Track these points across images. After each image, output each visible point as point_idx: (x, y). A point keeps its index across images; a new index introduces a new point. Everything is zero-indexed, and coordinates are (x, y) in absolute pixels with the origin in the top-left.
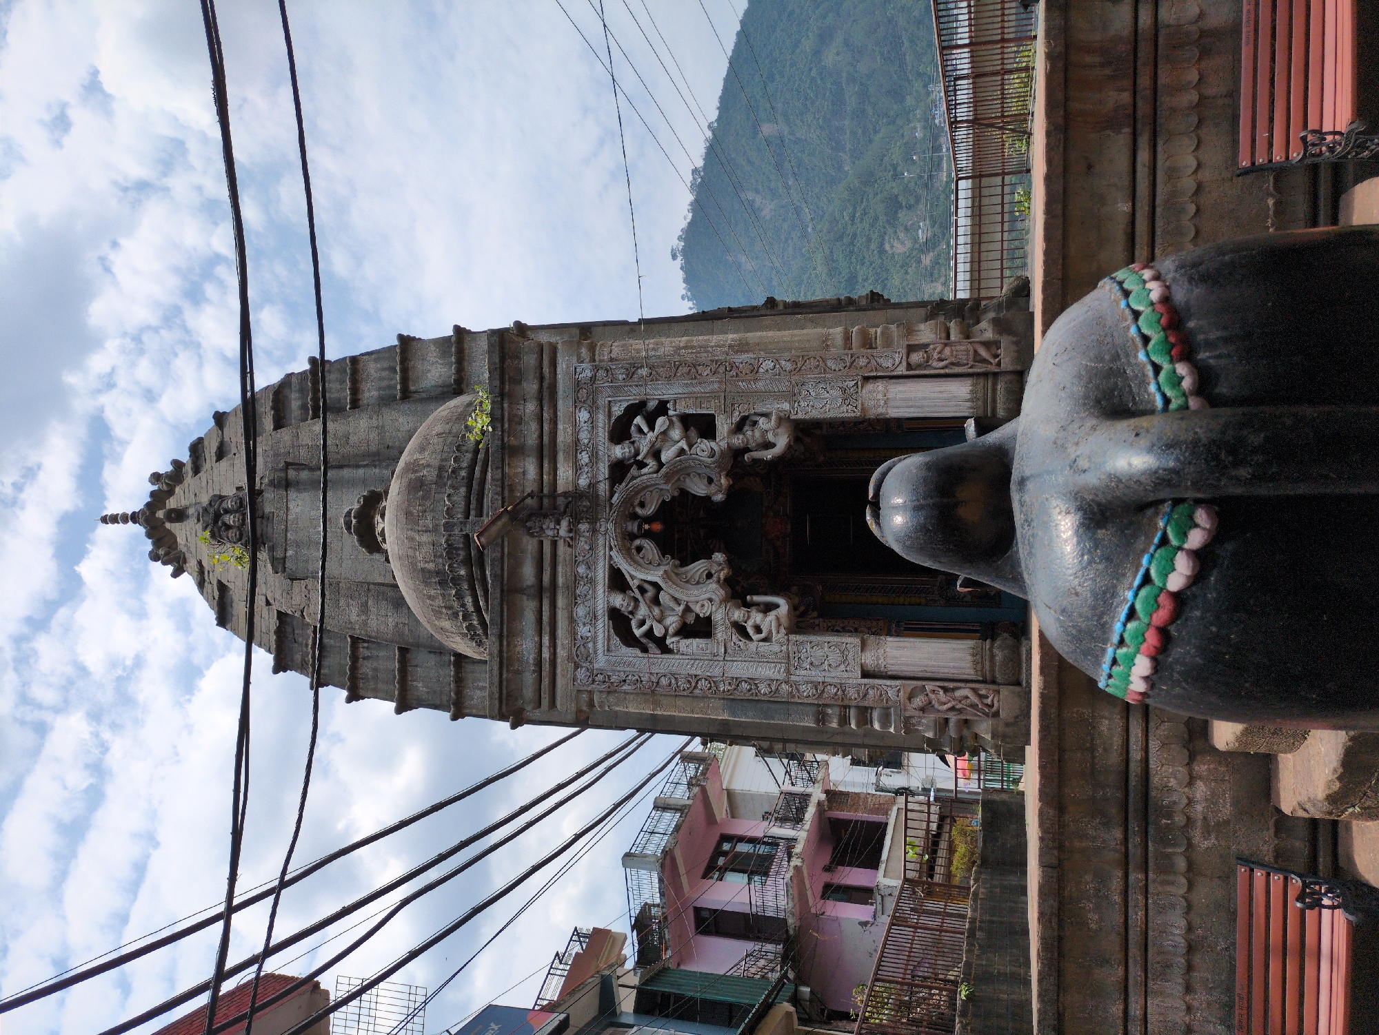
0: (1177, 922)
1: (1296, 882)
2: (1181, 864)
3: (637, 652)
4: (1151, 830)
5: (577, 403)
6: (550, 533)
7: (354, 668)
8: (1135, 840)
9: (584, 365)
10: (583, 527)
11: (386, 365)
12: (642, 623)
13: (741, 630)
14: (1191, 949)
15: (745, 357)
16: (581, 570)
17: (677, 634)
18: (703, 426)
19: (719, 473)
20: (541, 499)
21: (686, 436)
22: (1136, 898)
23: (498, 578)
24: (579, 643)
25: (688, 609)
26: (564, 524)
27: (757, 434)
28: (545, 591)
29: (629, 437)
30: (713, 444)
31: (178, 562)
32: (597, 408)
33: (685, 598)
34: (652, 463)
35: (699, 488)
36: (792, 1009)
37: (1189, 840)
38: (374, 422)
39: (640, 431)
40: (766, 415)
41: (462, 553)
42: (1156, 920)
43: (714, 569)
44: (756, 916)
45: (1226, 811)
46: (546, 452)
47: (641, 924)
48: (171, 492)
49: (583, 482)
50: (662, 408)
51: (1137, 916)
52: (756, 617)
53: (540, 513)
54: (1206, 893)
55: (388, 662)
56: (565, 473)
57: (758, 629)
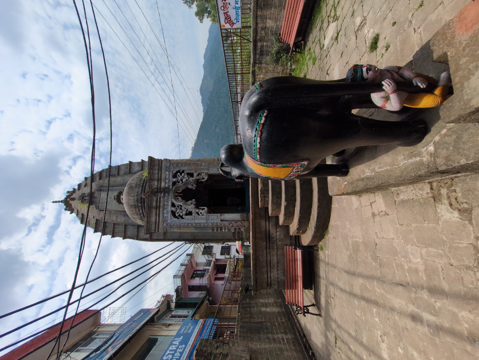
0: (275, 258)
1: (293, 247)
2: (276, 247)
3: (177, 219)
4: (270, 242)
5: (166, 170)
6: (159, 196)
7: (113, 230)
8: (268, 244)
9: (168, 163)
10: (166, 194)
11: (126, 167)
12: (178, 213)
13: (198, 213)
14: (278, 263)
15: (199, 162)
16: (166, 203)
17: (185, 215)
18: (191, 175)
19: (194, 184)
20: (158, 189)
21: (188, 177)
22: (268, 254)
23: (148, 205)
24: (165, 217)
25: (187, 210)
26: (162, 194)
27: (202, 176)
28: (158, 207)
29: (176, 177)
30: (193, 178)
31: (72, 211)
32: (170, 171)
33: (187, 208)
34: (181, 182)
35: (190, 187)
36: (208, 302)
37: (277, 243)
38: (122, 178)
39: (179, 176)
40: (203, 173)
41: (140, 201)
42: (272, 258)
43: (193, 202)
44: (201, 286)
45: (282, 237)
46: (159, 180)
47: (177, 291)
48: (72, 195)
49: (167, 186)
50: (183, 172)
51: (269, 258)
52: (201, 211)
53: (157, 192)
54: (280, 252)
55: (122, 228)
56: (163, 184)
57: (201, 213)
